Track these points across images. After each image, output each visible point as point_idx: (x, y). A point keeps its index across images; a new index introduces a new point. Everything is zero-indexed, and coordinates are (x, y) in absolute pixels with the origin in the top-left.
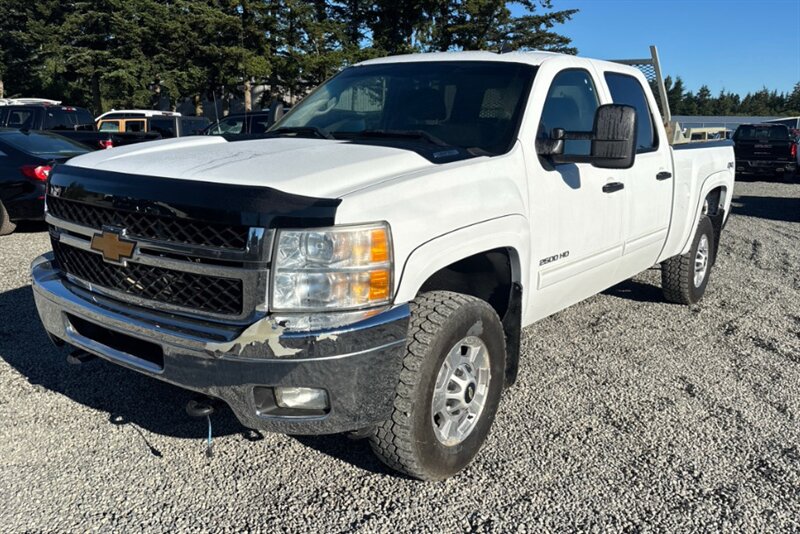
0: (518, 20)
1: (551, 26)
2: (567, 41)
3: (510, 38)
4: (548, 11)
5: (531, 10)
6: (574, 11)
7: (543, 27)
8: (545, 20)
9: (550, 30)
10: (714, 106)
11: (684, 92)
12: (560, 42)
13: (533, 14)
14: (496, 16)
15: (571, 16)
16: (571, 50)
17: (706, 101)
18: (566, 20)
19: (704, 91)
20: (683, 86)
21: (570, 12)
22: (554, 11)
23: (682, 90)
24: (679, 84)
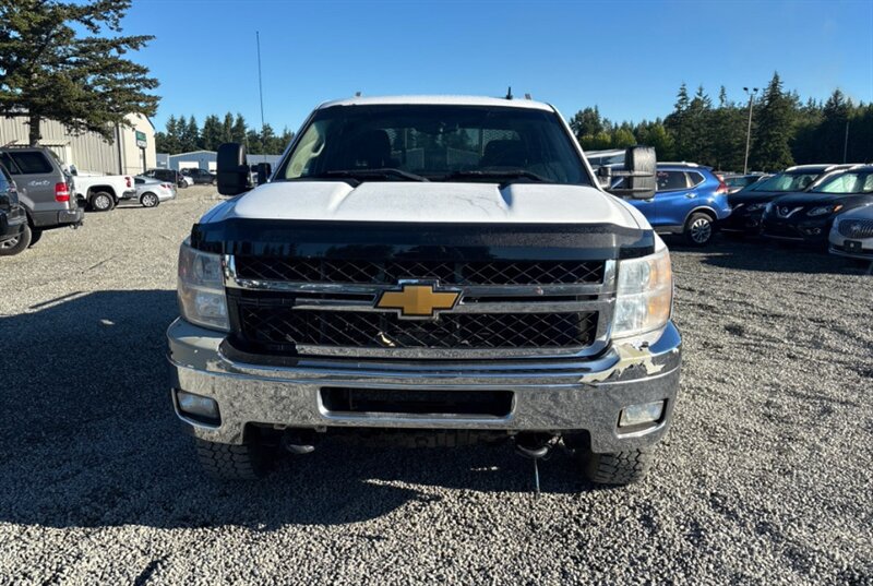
0: (81, 42)
1: (124, 52)
2: (145, 71)
3: (71, 63)
4: (118, 35)
5: (95, 31)
6: (150, 38)
7: (114, 52)
8: (116, 44)
9: (122, 57)
10: (278, 145)
11: (247, 130)
12: (135, 71)
13: (98, 36)
14: (54, 36)
15: (146, 42)
16: (151, 81)
17: (271, 139)
18: (141, 47)
19: (267, 130)
20: (245, 123)
21: (145, 38)
22: (126, 34)
23: (245, 128)
24: (240, 121)
